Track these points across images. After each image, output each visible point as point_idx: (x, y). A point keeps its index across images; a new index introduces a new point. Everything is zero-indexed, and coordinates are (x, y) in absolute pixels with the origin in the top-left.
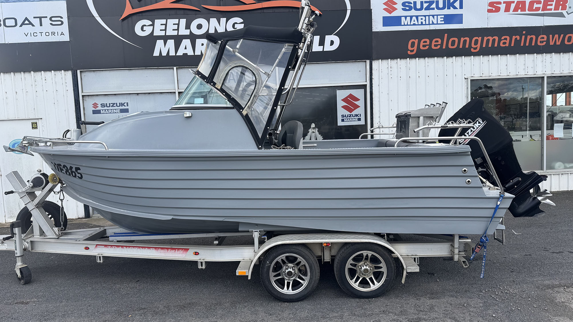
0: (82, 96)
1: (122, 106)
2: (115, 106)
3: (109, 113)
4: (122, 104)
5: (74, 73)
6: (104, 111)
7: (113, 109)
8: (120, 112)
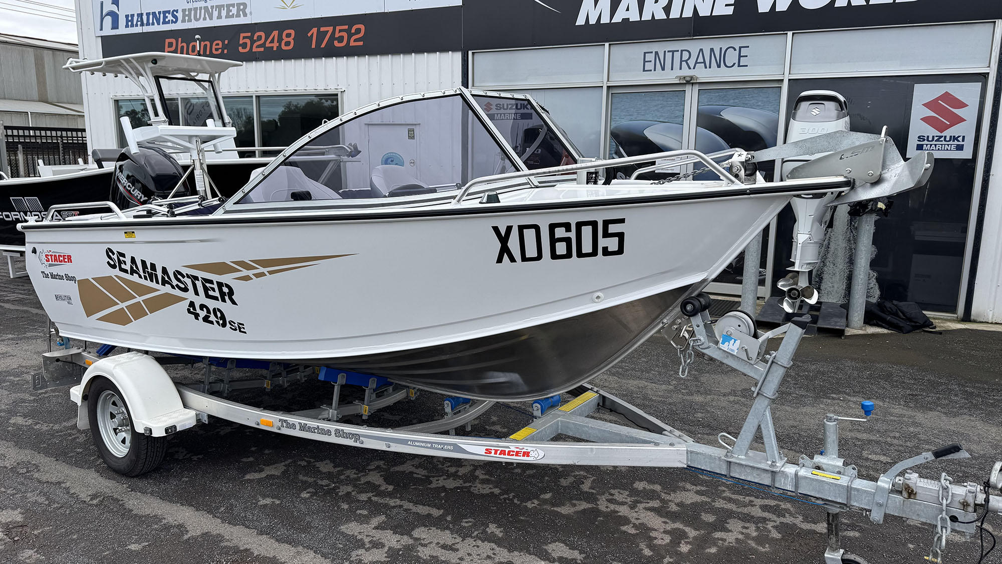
1: (524, 109)
2: (514, 109)
4: (524, 106)
5: (464, 56)
6: (499, 115)
7: (511, 114)
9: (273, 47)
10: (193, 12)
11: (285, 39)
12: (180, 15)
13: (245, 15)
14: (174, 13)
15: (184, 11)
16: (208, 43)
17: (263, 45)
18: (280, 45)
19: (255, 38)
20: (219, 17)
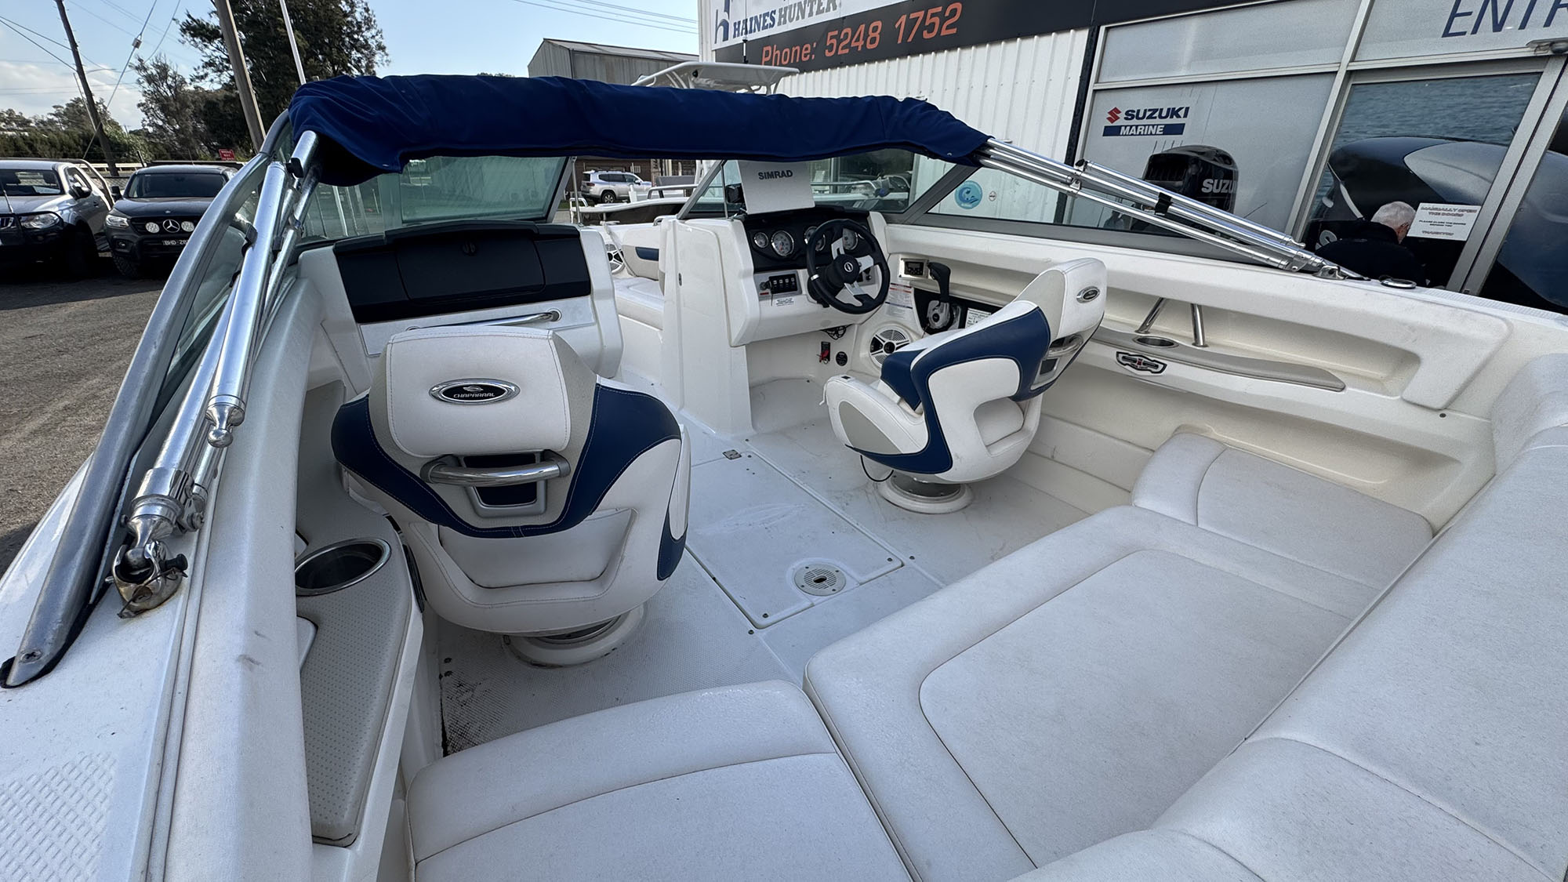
0: (1095, 91)
1: (1172, 117)
2: (1155, 118)
3: (1138, 133)
4: (1174, 113)
5: (1092, 36)
6: (1128, 128)
7: (1149, 125)
8: (1162, 133)
9: (858, 46)
10: (788, 11)
11: (872, 35)
12: (776, 17)
13: (835, 9)
14: (771, 15)
15: (781, 10)
16: (798, 48)
17: (848, 46)
18: (865, 42)
19: (842, 37)
20: (811, 14)
